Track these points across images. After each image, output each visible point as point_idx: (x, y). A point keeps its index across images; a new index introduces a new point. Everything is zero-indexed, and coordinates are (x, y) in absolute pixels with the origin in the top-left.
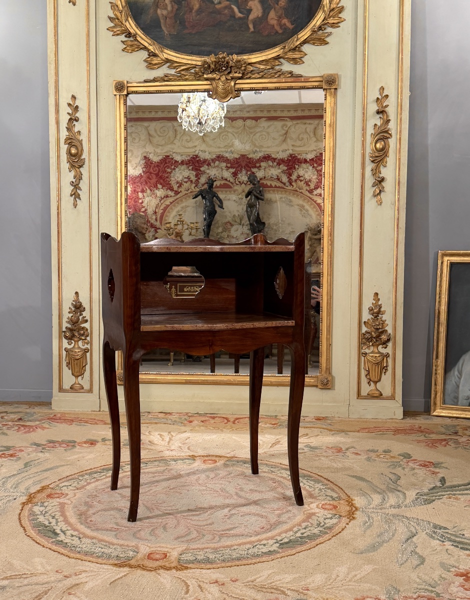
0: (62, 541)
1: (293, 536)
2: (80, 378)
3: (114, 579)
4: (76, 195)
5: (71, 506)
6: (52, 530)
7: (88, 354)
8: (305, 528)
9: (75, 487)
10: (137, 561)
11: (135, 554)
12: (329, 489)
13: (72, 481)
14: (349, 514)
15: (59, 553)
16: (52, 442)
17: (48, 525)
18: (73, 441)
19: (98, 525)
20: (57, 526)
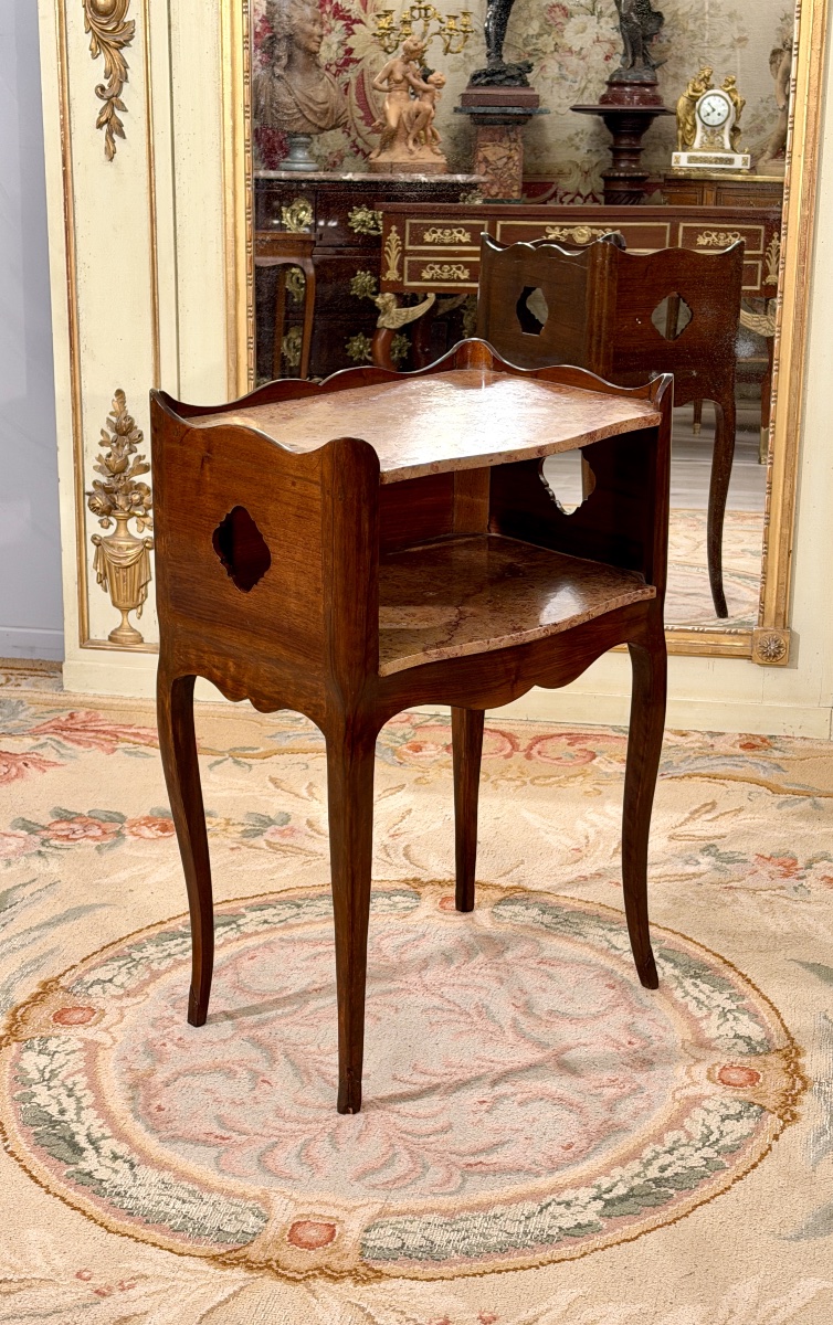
0: (89, 1174)
1: (638, 1175)
2: (133, 614)
3: (208, 1307)
4: (111, 126)
5: (113, 1054)
6: (68, 1134)
8: (670, 1151)
9: (122, 986)
10: (265, 1247)
11: (262, 1224)
12: (744, 1010)
13: (116, 964)
14: (784, 1105)
15: (84, 1213)
16: (64, 816)
17: (57, 1117)
18: (119, 814)
19: (176, 1124)
20: (78, 1121)
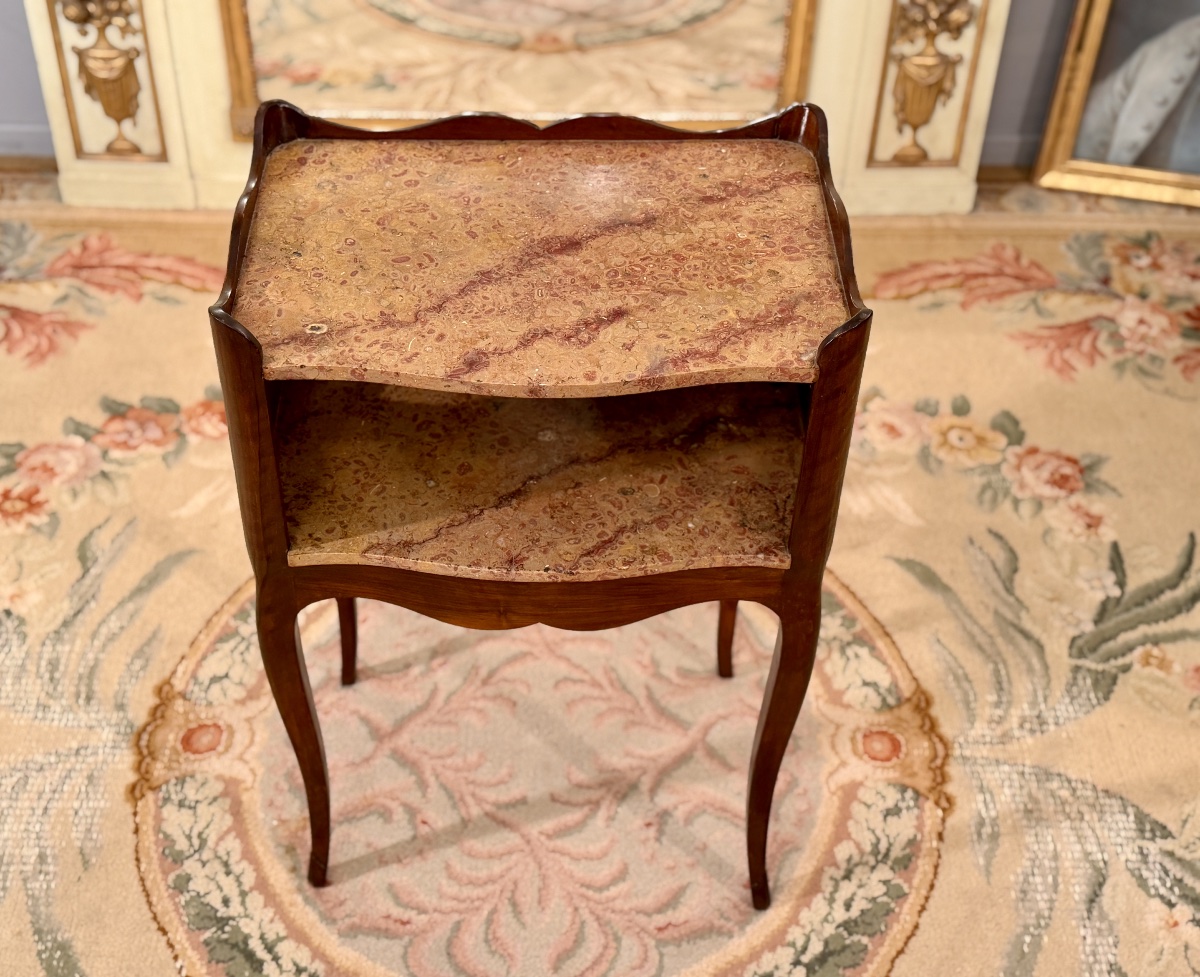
1: (826, 920)
2: (127, 124)
5: (258, 798)
6: (240, 939)
7: (140, 65)
8: (848, 875)
9: (241, 683)
12: (861, 640)
13: (227, 647)
14: (935, 782)
16: (117, 411)
17: (222, 912)
18: (170, 401)
19: (349, 906)
20: (247, 916)
